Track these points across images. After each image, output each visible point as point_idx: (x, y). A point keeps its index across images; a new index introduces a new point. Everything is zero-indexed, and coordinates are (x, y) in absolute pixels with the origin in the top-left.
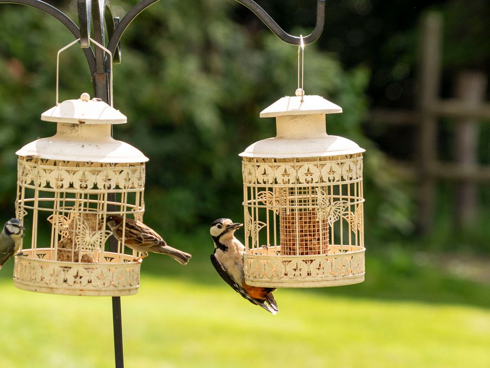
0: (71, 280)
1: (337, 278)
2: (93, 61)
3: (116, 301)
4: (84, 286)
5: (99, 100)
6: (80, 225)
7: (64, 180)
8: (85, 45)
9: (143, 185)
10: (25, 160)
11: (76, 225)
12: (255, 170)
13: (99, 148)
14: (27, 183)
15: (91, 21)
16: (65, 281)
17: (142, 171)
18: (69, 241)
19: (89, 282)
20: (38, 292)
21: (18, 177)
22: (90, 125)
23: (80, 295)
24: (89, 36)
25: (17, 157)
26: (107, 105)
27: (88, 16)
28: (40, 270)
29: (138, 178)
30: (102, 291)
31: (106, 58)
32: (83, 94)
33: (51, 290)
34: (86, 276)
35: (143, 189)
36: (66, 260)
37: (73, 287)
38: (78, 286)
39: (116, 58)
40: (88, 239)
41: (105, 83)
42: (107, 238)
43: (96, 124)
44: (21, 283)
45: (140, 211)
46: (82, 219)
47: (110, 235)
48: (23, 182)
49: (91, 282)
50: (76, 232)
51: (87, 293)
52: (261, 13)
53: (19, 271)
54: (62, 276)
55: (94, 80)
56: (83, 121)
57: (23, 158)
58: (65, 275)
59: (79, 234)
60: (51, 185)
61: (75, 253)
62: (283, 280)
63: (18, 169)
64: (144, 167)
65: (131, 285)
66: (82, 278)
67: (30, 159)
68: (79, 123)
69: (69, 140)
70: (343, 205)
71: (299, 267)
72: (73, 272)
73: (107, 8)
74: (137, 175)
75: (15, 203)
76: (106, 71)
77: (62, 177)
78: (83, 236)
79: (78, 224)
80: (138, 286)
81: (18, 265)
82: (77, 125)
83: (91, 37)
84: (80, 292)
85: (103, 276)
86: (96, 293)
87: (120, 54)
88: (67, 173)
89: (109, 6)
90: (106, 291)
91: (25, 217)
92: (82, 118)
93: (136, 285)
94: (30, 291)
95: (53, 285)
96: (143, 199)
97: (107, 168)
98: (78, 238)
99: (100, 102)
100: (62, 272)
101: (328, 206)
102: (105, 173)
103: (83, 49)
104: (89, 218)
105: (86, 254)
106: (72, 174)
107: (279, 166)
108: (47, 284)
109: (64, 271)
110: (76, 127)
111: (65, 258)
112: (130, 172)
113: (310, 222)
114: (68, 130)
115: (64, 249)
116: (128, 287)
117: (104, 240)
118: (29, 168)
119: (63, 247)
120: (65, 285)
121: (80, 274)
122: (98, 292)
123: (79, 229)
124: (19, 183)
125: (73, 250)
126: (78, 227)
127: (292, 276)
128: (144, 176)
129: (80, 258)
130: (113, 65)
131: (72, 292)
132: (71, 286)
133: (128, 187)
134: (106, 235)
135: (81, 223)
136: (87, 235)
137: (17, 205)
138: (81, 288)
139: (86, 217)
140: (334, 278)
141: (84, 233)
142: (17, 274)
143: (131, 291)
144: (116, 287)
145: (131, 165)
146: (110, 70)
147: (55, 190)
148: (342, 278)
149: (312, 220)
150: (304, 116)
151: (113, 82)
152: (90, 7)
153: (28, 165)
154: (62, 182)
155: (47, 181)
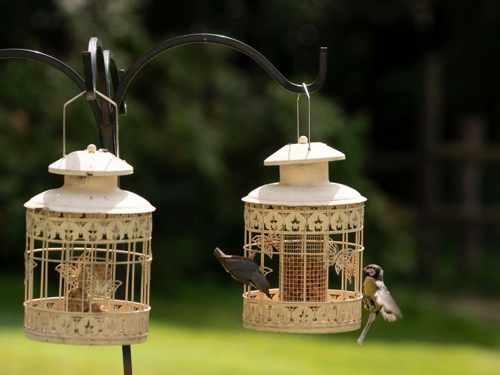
0: (82, 330)
1: (341, 325)
2: (99, 113)
3: (127, 350)
4: (95, 336)
5: (105, 152)
6: (90, 276)
7: (73, 232)
8: (90, 97)
9: (150, 235)
10: (34, 212)
11: (86, 275)
12: (263, 217)
13: (108, 200)
14: (36, 235)
15: (96, 73)
16: (76, 331)
17: (149, 220)
18: (79, 291)
19: (99, 331)
20: (49, 342)
21: (27, 228)
22: (97, 177)
23: (92, 345)
24: (95, 89)
25: (26, 208)
26: (114, 156)
27: (93, 69)
28: (52, 321)
29: (146, 228)
30: (112, 340)
31: (112, 110)
32: (90, 145)
33: (63, 340)
34: (97, 326)
35: (151, 238)
36: (75, 311)
37: (84, 336)
38: (89, 336)
39: (122, 109)
40: (98, 289)
41: (111, 134)
42: (117, 287)
43: (104, 176)
44: (31, 334)
45: (148, 260)
46: (92, 270)
47: (119, 285)
48: (32, 234)
49: (102, 331)
50: (85, 283)
51: (98, 342)
52: (264, 63)
53: (29, 322)
54: (73, 326)
55: (101, 132)
56: (91, 173)
57: (31, 210)
58: (76, 326)
59: (89, 285)
60: (61, 236)
61: (85, 302)
62: (289, 325)
63: (27, 221)
64: (151, 216)
65: (140, 333)
66: (93, 328)
67: (38, 210)
68: (86, 175)
69: (77, 191)
70: (348, 253)
71: (305, 313)
72: (84, 322)
73: (111, 61)
74: (145, 224)
75: (25, 254)
76: (112, 123)
77: (72, 229)
78: (93, 287)
79: (88, 275)
80: (146, 334)
81: (28, 316)
82: (85, 177)
83: (96, 90)
84: (91, 342)
85: (114, 325)
86: (108, 342)
87: (125, 106)
88: (77, 225)
89: (114, 59)
90: (116, 340)
91: (35, 269)
92: (90, 170)
93: (145, 333)
94: (42, 341)
95: (65, 336)
96: (150, 248)
97: (116, 219)
98: (88, 289)
99: (106, 153)
100: (73, 323)
101: (336, 254)
102: (114, 223)
103: (89, 101)
104: (100, 268)
105: (95, 304)
106: (81, 226)
107: (288, 214)
108: (58, 334)
109: (75, 320)
110: (84, 179)
111: (75, 308)
112: (138, 222)
113: (312, 268)
114: (76, 183)
115: (73, 299)
116: (138, 335)
117: (114, 290)
118: (39, 220)
119: (73, 297)
120: (76, 335)
121: (91, 324)
122: (109, 341)
123: (89, 279)
124: (27, 235)
125: (83, 300)
126: (88, 277)
127: (298, 322)
128: (151, 225)
129: (90, 308)
130: (119, 117)
131: (83, 341)
132: (82, 336)
133: (136, 237)
134: (116, 285)
135: (91, 274)
136: (98, 285)
137: (26, 256)
138: (92, 338)
139: (96, 268)
140: (338, 325)
141: (94, 284)
142: (27, 325)
143: (141, 339)
144: (126, 335)
145: (140, 215)
146: (116, 121)
147: (64, 241)
148: (344, 324)
149: (314, 267)
150: (311, 164)
151: (119, 133)
152: (95, 60)
153: (37, 217)
154: (71, 234)
155: (56, 233)
